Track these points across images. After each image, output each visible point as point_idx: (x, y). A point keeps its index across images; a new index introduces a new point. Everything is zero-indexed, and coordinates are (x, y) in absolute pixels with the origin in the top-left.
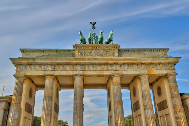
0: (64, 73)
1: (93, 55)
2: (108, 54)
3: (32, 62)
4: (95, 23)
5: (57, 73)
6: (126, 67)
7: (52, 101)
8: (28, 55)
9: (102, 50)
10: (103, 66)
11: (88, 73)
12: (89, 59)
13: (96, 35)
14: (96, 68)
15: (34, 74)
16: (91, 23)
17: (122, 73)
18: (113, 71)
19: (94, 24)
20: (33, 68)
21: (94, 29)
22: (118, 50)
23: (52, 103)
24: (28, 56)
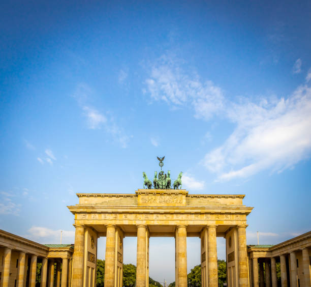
0: (126, 223)
1: (158, 202)
2: (175, 202)
3: (92, 210)
4: (163, 158)
5: (118, 223)
6: (193, 216)
7: (115, 251)
8: (85, 200)
9: (168, 197)
10: (168, 216)
11: (152, 223)
12: (152, 208)
13: (164, 174)
14: (161, 217)
15: (94, 224)
16: (159, 159)
17: (188, 224)
18: (179, 221)
19: (161, 160)
20: (92, 217)
21: (161, 166)
22: (186, 196)
23: (115, 254)
24: (86, 202)
